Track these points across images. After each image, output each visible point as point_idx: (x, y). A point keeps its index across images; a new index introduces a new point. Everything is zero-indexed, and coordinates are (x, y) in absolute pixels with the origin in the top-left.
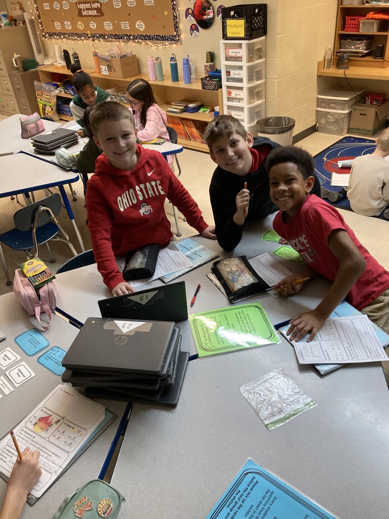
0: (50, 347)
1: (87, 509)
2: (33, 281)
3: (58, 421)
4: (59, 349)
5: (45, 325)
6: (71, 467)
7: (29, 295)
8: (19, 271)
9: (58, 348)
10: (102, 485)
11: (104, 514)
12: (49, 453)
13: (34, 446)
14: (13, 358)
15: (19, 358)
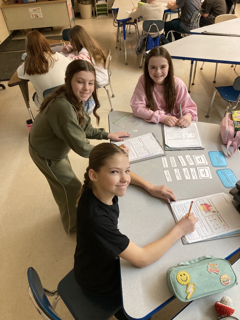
0: (227, 168)
1: (215, 272)
2: (236, 124)
3: (214, 212)
4: (231, 172)
5: (229, 154)
6: (212, 241)
7: (230, 132)
8: (229, 115)
9: (232, 171)
10: (227, 264)
11: (223, 282)
12: (203, 225)
13: (197, 216)
14: (204, 162)
15: (207, 164)
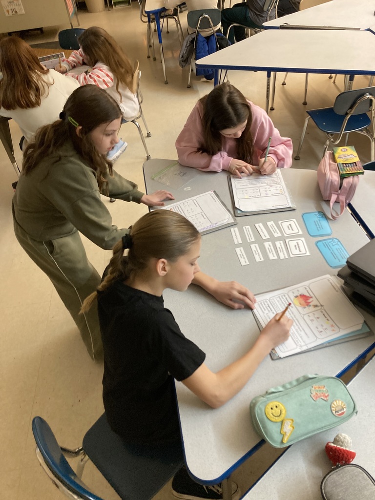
0: (331, 237)
1: (323, 398)
2: (341, 169)
3: (316, 306)
4: (339, 243)
5: (335, 215)
6: (315, 351)
7: (333, 181)
8: (330, 154)
9: (339, 241)
10: (339, 384)
11: (336, 412)
12: (301, 328)
13: (290, 314)
14: (296, 231)
15: (301, 233)
